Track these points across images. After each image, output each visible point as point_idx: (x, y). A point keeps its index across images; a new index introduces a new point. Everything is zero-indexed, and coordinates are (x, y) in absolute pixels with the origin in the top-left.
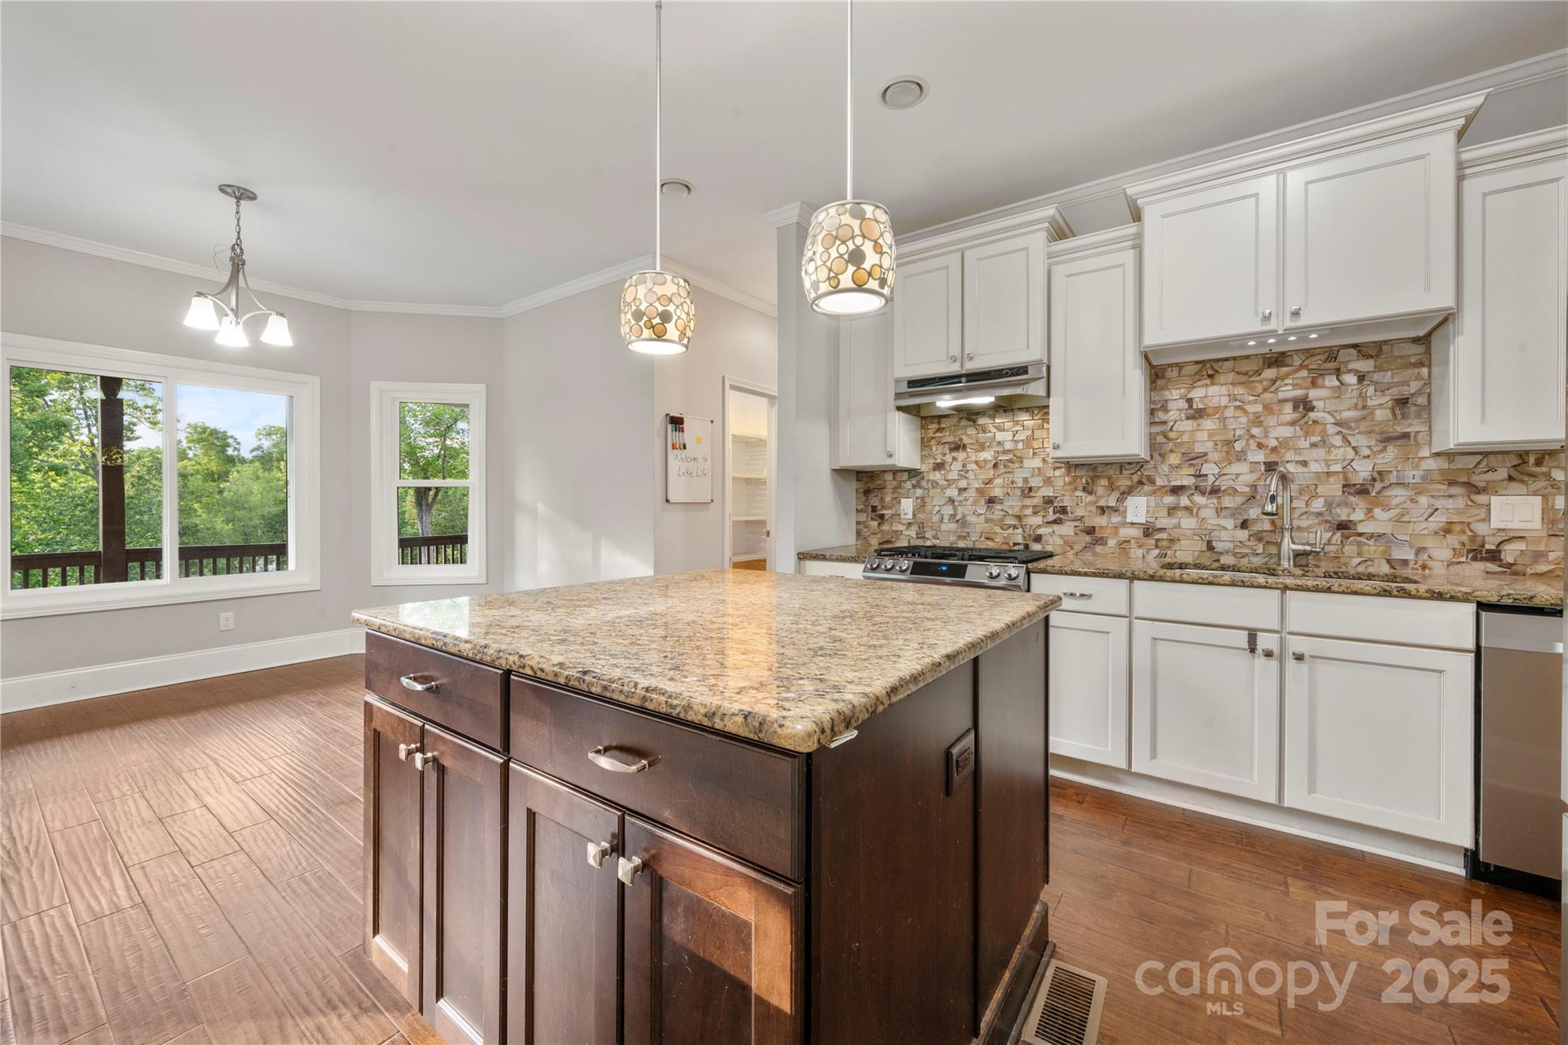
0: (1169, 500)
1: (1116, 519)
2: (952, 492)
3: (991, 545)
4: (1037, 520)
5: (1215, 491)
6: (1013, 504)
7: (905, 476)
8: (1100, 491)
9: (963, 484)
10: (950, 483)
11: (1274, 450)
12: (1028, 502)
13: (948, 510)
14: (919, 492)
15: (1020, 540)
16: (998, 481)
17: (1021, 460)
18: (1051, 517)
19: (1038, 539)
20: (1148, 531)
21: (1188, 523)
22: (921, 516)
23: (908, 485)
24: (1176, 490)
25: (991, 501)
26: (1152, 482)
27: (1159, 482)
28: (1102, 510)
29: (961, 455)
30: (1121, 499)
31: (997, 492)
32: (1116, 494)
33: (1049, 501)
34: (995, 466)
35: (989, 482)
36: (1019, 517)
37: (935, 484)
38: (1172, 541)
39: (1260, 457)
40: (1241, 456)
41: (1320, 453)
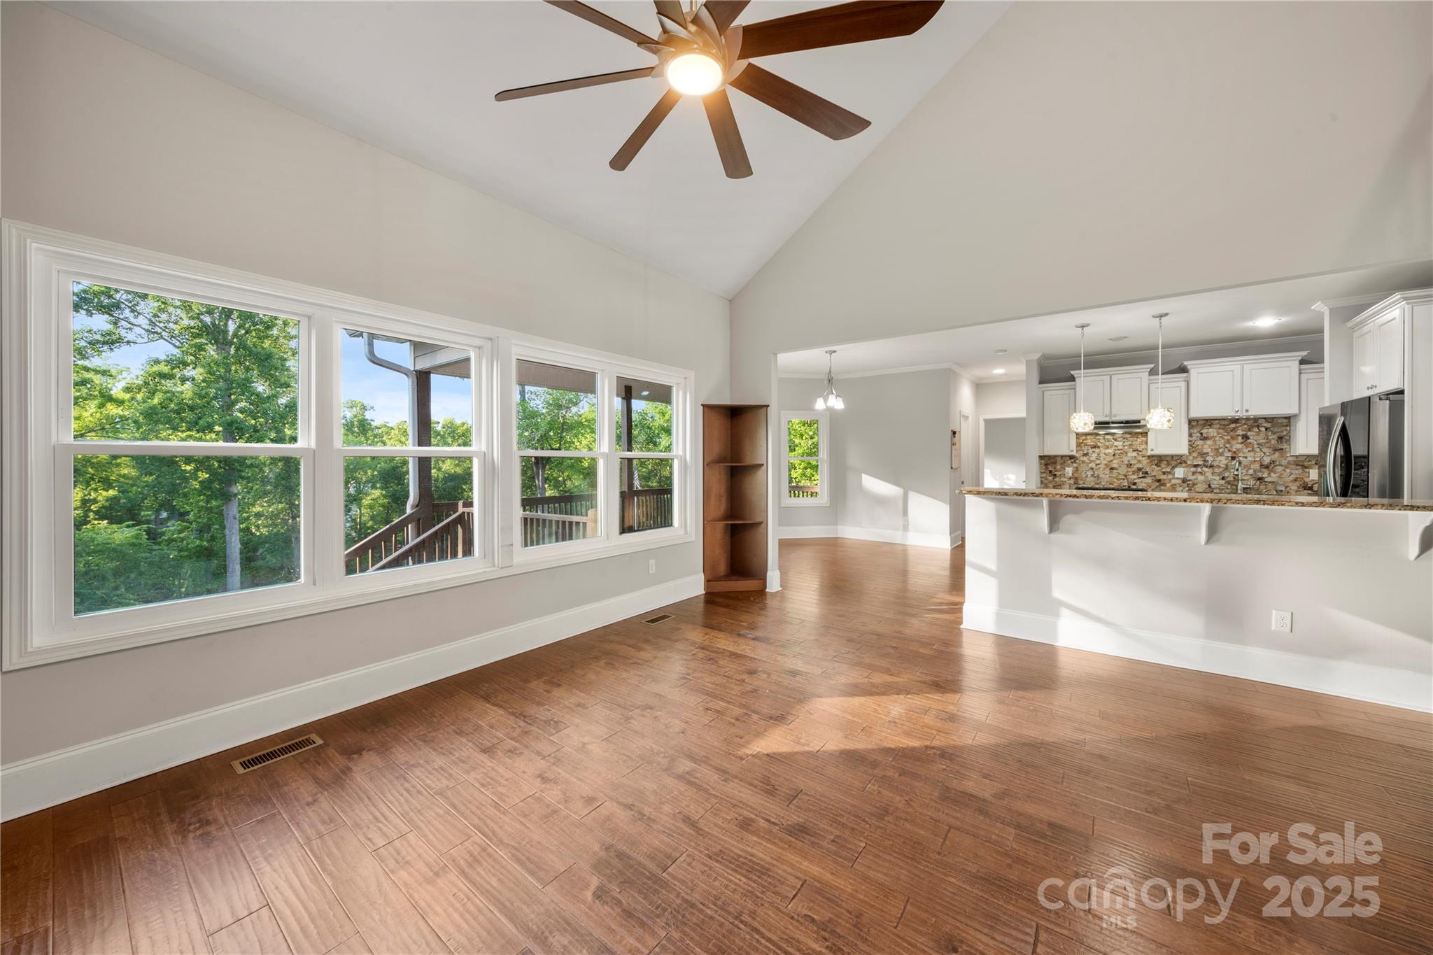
0: (1193, 469)
1: (1170, 476)
2: (1093, 465)
3: (1112, 486)
4: (1135, 477)
5: (1211, 466)
6: (1123, 470)
7: (1068, 458)
8: (1163, 466)
9: (1098, 462)
10: (1091, 462)
11: (1234, 452)
12: (1129, 469)
13: (1090, 473)
14: (1075, 465)
15: (1126, 484)
16: (1115, 461)
17: (1126, 453)
18: (1141, 475)
19: (1135, 484)
20: (1184, 481)
21: (1201, 478)
22: (1076, 475)
23: (1069, 462)
24: (1196, 466)
25: (1112, 469)
26: (1186, 463)
27: (1189, 463)
28: (1164, 473)
29: (1097, 450)
30: (1174, 467)
31: (1115, 466)
32: (1170, 467)
33: (1140, 469)
34: (1114, 455)
35: (1111, 461)
36: (1126, 476)
37: (1083, 462)
38: (1194, 484)
39: (1229, 454)
40: (1222, 454)
41: (1252, 454)
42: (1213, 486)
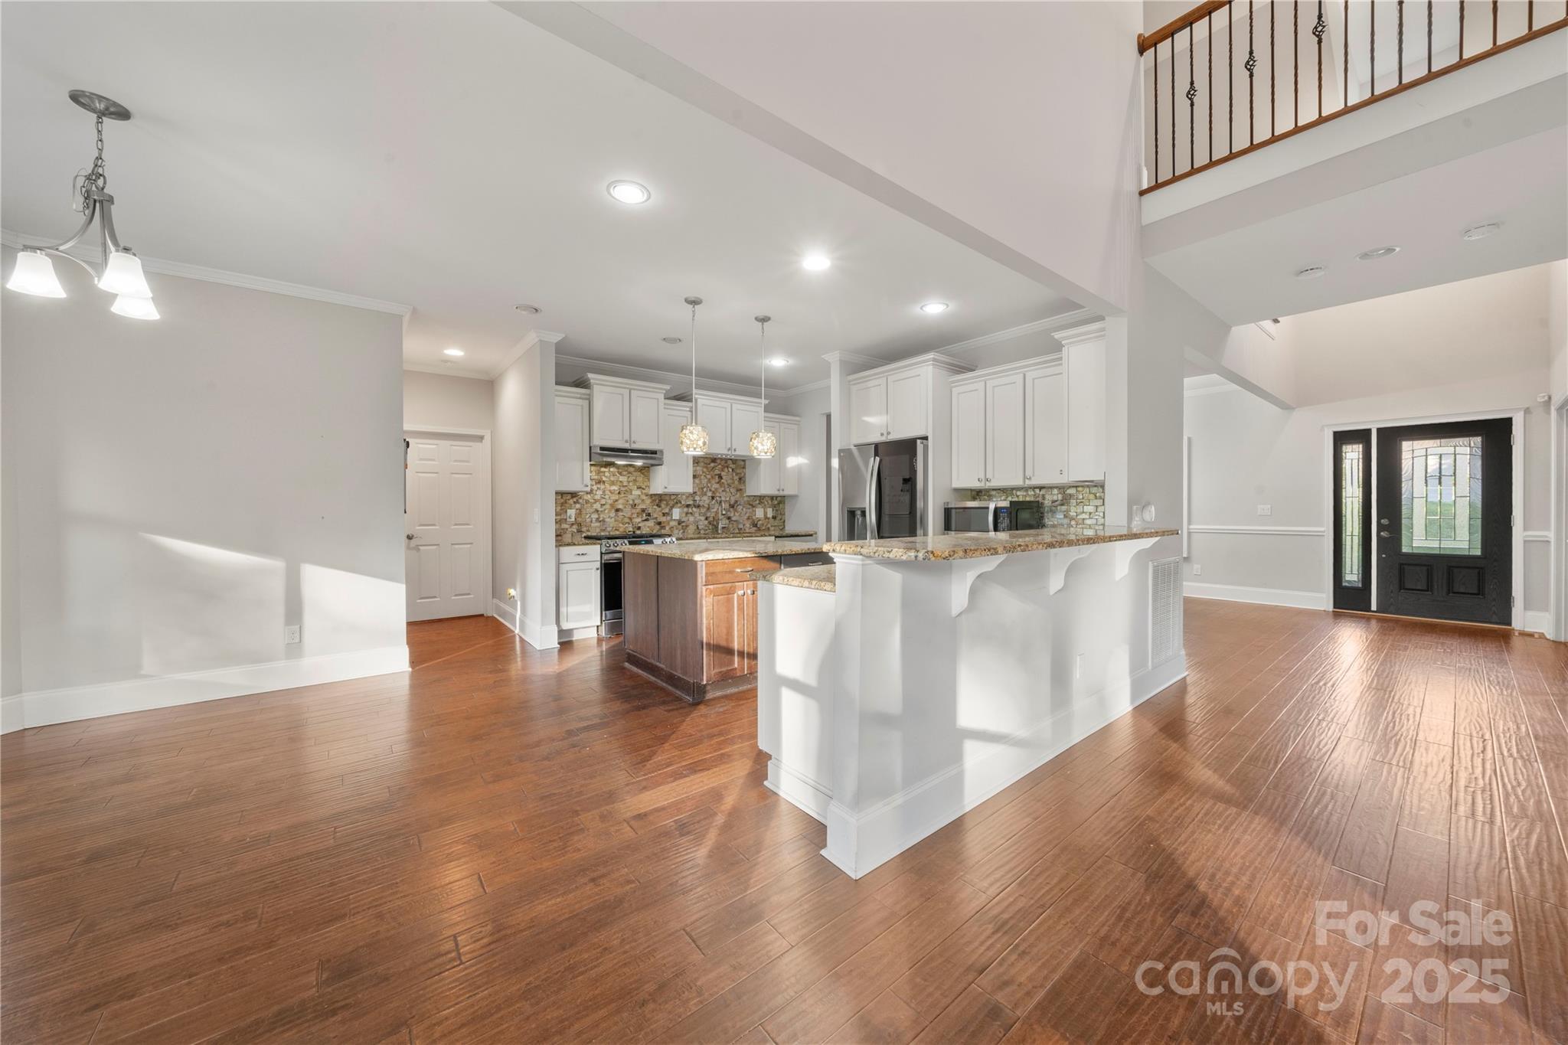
0: (686, 510)
1: (669, 518)
2: (597, 506)
3: (617, 533)
4: (639, 520)
5: (699, 506)
6: (627, 512)
7: (569, 496)
8: (663, 506)
9: (603, 501)
10: (596, 501)
11: (713, 492)
12: (634, 511)
13: (595, 516)
14: (578, 506)
15: (631, 529)
16: (620, 501)
17: (631, 490)
18: (645, 517)
19: (639, 528)
20: (680, 522)
21: (691, 519)
22: (579, 520)
23: (571, 501)
24: (688, 506)
25: (617, 510)
26: (681, 503)
27: (683, 503)
28: (664, 514)
29: (602, 487)
30: (672, 507)
31: (620, 507)
32: (669, 507)
33: (643, 511)
34: (619, 493)
35: (617, 501)
36: (630, 519)
37: (587, 502)
38: (687, 526)
39: (710, 494)
40: (706, 495)
41: (724, 493)
42: (700, 527)
